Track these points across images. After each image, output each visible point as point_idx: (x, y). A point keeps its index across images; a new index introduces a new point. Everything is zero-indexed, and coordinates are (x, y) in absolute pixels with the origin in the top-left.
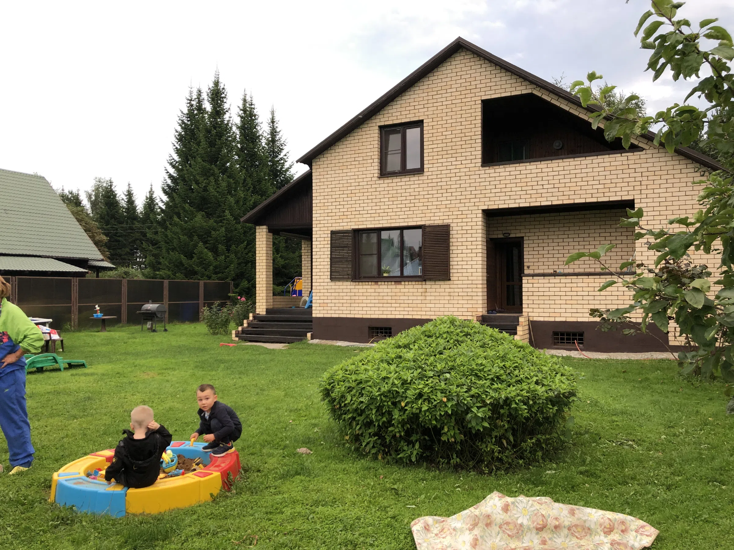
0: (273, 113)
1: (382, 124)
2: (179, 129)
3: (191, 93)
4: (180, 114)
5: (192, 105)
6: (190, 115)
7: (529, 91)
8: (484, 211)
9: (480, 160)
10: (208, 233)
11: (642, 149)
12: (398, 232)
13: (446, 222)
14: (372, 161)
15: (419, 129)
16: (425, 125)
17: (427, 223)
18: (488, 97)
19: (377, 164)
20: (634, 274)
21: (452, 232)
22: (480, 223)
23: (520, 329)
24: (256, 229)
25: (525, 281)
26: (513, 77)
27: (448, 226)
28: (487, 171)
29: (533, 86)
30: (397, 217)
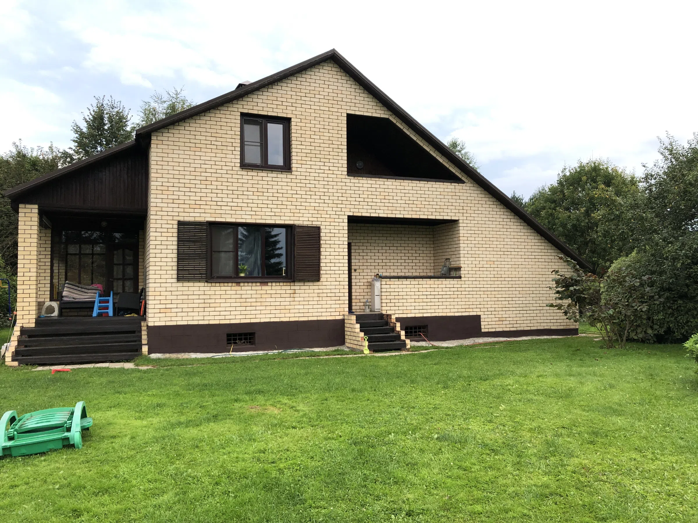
1: (245, 111)
7: (388, 117)
8: (349, 217)
9: (346, 169)
11: (463, 182)
13: (316, 224)
15: (282, 126)
16: (293, 123)
17: (296, 223)
18: (353, 113)
19: (239, 153)
20: (460, 277)
21: (322, 234)
22: (346, 228)
23: (398, 325)
24: (18, 208)
25: (384, 283)
26: (375, 100)
27: (319, 228)
28: (352, 181)
29: (390, 113)
30: (263, 213)
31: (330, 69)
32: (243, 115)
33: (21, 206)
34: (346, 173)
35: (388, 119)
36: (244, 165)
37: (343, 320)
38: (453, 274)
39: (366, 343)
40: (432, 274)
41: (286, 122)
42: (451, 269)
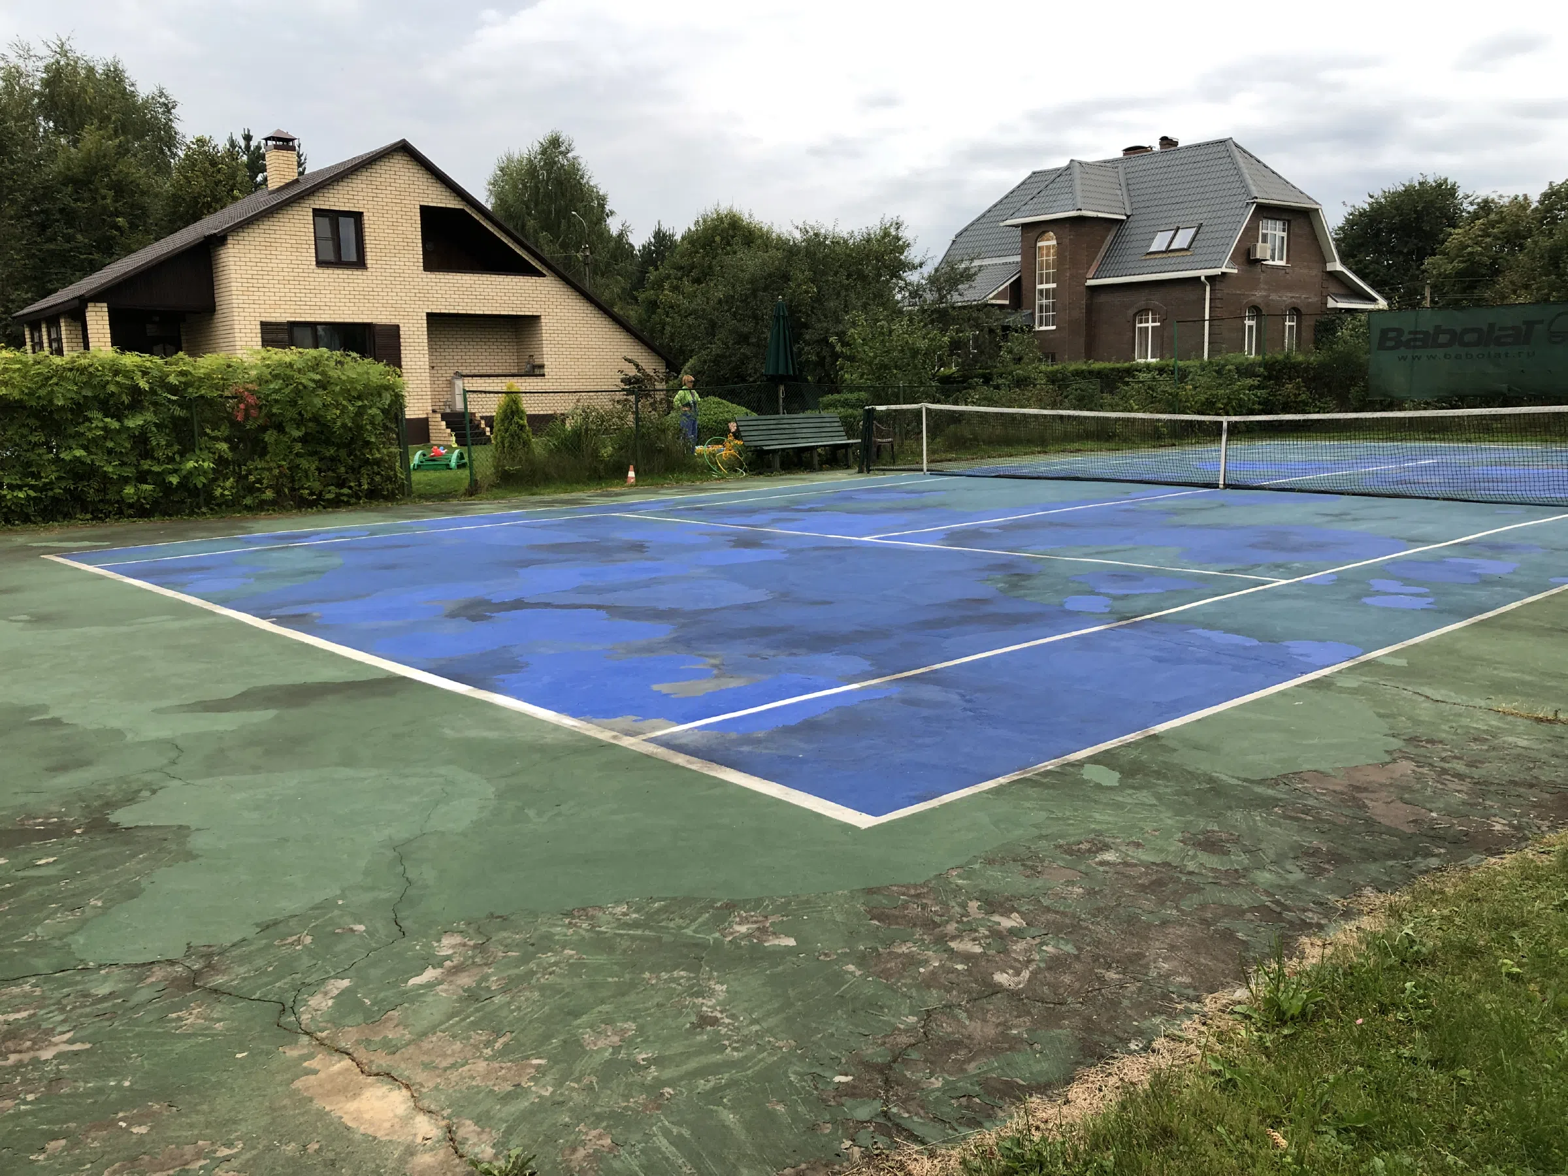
1: (318, 207)
7: (461, 207)
8: (428, 315)
9: (422, 265)
11: (544, 276)
13: (395, 321)
14: (307, 246)
15: (352, 220)
16: (365, 218)
17: (374, 321)
18: (426, 204)
19: (314, 251)
20: (544, 375)
21: (401, 333)
22: (425, 325)
23: (483, 422)
24: (87, 307)
25: (466, 381)
26: (448, 190)
27: (398, 326)
28: (430, 276)
29: (465, 203)
30: (341, 312)
31: (400, 158)
32: (314, 210)
33: (89, 305)
34: (422, 268)
35: (463, 210)
36: (321, 263)
37: (427, 419)
38: (537, 371)
39: (454, 438)
40: (515, 371)
41: (358, 217)
42: (534, 367)
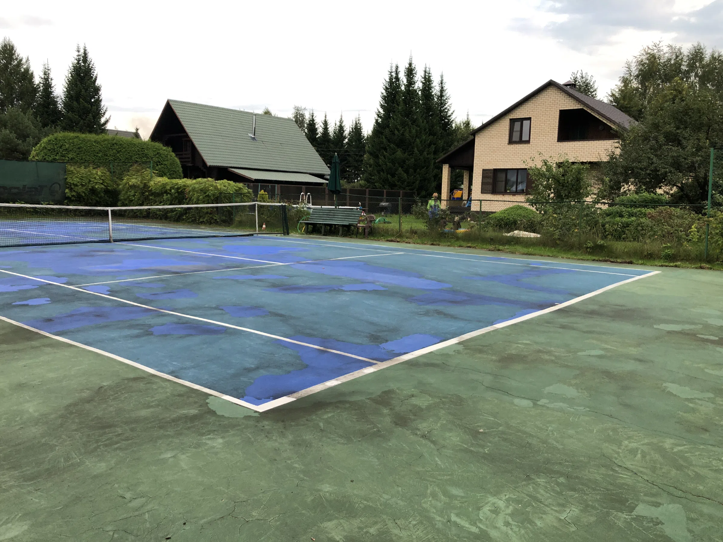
0: (442, 77)
2: (384, 91)
3: (391, 67)
4: (384, 82)
5: (392, 76)
6: (391, 82)
7: (581, 108)
9: (557, 139)
10: (404, 162)
12: (516, 171)
14: (505, 136)
15: (528, 121)
16: (532, 120)
18: (563, 109)
19: (508, 137)
24: (443, 165)
26: (575, 100)
28: (560, 144)
30: (516, 164)
31: (552, 88)
32: (511, 119)
34: (556, 141)
35: (583, 109)
36: (510, 143)
